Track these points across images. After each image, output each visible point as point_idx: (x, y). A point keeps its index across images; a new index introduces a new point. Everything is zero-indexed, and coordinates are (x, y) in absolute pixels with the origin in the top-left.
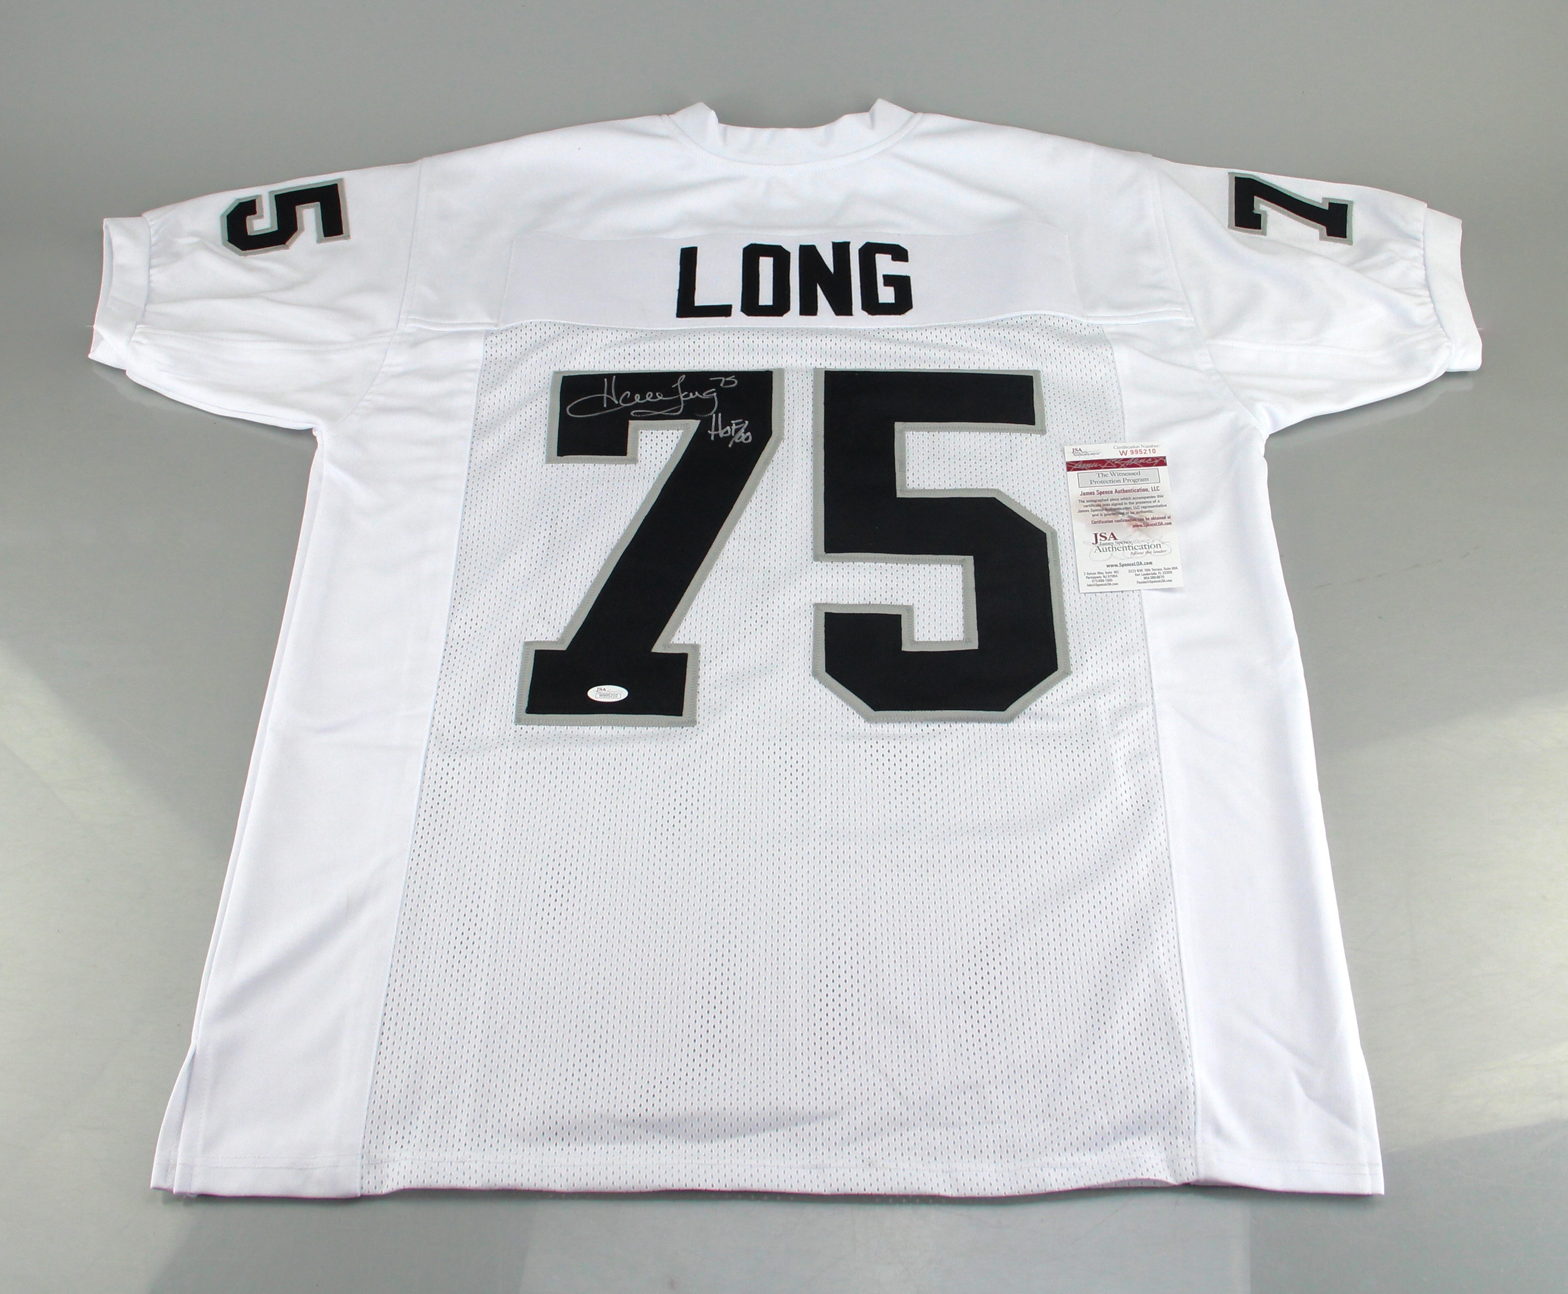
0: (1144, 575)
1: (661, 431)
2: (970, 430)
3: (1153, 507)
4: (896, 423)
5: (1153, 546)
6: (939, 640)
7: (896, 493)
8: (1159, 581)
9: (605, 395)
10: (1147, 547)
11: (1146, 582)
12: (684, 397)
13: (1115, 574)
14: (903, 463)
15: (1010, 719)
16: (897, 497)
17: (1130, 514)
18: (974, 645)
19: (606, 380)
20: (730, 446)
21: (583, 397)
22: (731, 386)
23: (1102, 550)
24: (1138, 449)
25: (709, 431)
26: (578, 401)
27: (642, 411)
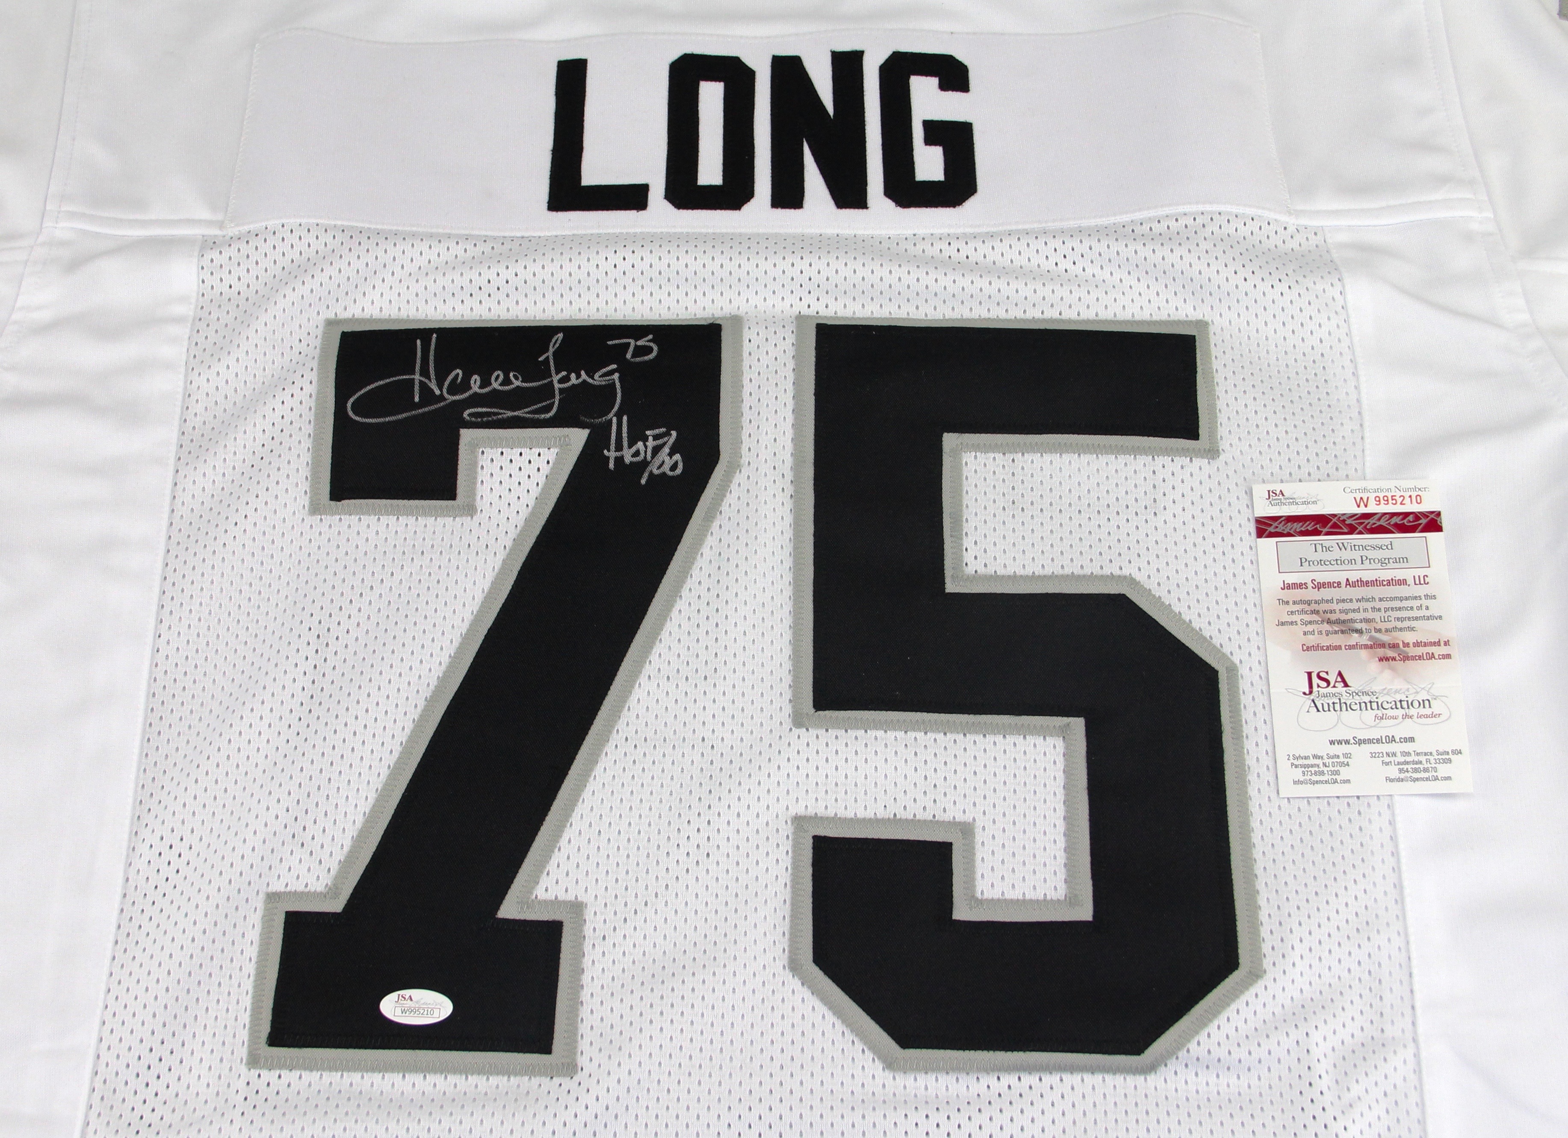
0: (1399, 763)
1: (519, 451)
2: (1080, 450)
3: (1417, 619)
4: (945, 435)
5: (1416, 704)
6: (1021, 897)
7: (944, 584)
8: (1427, 779)
9: (417, 377)
10: (1405, 704)
11: (1402, 780)
12: (561, 381)
13: (1346, 760)
14: (958, 521)
15: (1152, 1068)
16: (947, 591)
17: (1373, 633)
18: (1085, 912)
19: (419, 342)
20: (643, 481)
21: (376, 381)
22: (646, 358)
23: (1320, 708)
24: (1389, 495)
25: (605, 452)
26: (369, 388)
27: (484, 410)
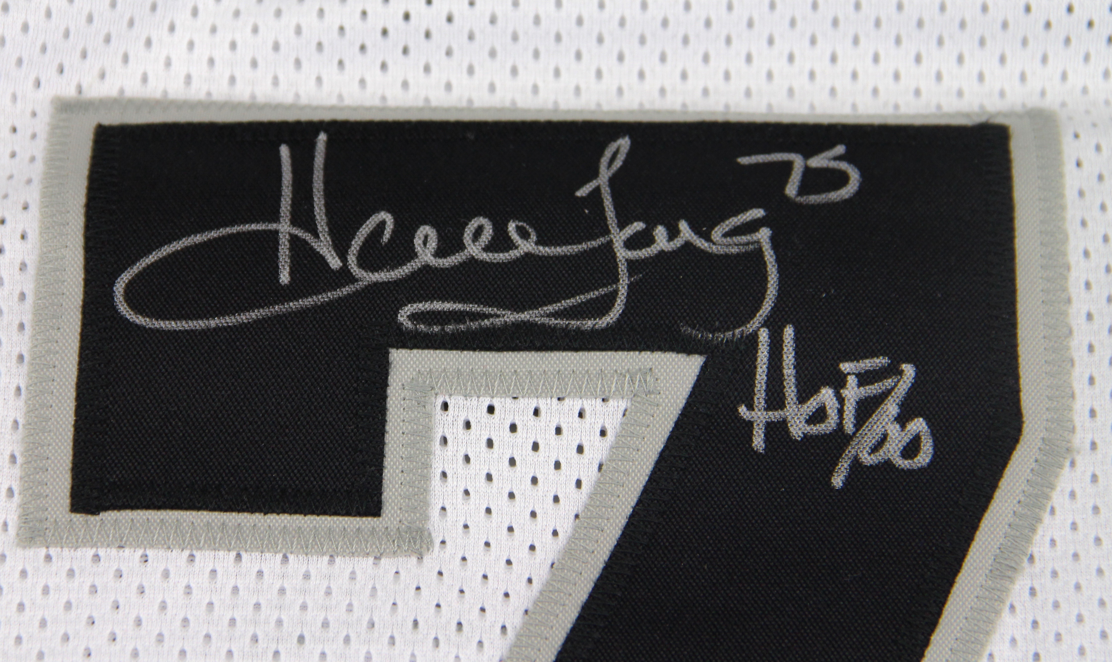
1: (533, 403)
9: (284, 228)
12: (631, 244)
19: (284, 151)
20: (838, 481)
21: (187, 234)
22: (834, 196)
25: (742, 410)
26: (166, 250)
27: (448, 306)
